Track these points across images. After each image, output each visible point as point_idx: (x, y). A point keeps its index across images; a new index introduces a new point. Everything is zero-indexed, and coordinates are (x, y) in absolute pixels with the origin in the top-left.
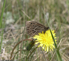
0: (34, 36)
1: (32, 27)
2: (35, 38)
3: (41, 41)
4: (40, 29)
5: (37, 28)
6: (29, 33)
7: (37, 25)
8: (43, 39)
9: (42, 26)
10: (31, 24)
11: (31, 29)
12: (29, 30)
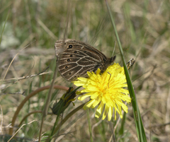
0: (75, 79)
1: (71, 56)
2: (77, 84)
3: (94, 92)
4: (92, 63)
5: (83, 60)
6: (63, 71)
7: (85, 52)
8: (97, 87)
9: (97, 53)
10: (70, 47)
11: (68, 60)
12: (64, 63)
